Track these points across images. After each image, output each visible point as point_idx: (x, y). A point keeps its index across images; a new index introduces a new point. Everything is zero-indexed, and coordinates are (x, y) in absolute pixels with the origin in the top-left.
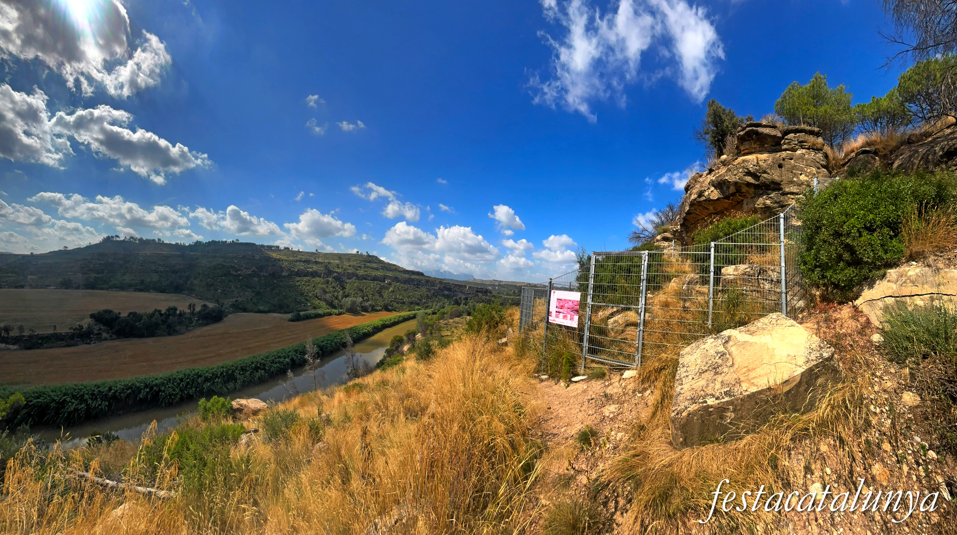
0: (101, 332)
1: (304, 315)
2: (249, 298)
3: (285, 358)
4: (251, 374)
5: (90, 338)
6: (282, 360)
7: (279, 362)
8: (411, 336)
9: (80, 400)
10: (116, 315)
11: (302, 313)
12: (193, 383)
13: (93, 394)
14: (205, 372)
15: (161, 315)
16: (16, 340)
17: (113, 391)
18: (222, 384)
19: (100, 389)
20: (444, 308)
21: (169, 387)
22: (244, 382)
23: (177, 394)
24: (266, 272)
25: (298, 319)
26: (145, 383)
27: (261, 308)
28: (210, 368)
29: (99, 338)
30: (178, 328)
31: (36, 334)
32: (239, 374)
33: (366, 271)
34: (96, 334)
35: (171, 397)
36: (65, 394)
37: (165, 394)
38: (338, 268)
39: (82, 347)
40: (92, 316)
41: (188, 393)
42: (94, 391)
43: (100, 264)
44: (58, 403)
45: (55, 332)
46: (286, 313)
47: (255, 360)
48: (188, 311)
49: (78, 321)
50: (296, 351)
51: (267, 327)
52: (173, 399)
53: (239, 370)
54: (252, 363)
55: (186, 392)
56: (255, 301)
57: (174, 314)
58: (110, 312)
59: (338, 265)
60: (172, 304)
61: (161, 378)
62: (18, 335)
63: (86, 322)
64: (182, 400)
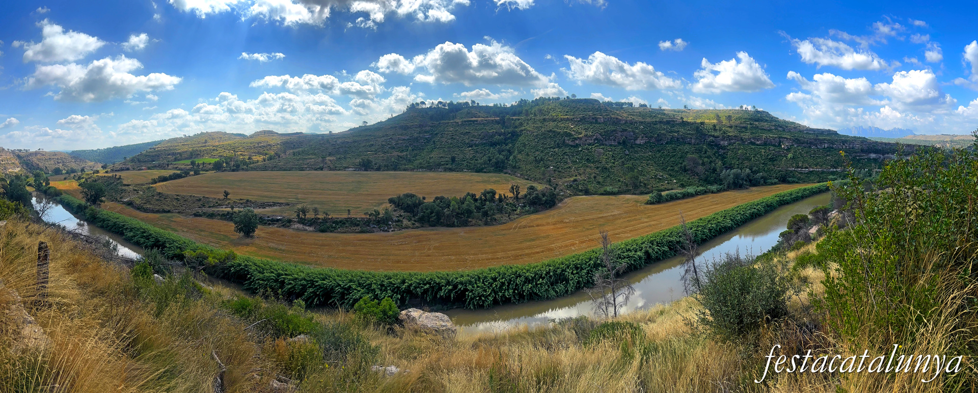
0: (401, 219)
1: (667, 195)
2: (592, 176)
3: (636, 251)
4: (588, 273)
5: (387, 225)
6: (631, 254)
7: (629, 257)
8: (821, 215)
9: (367, 289)
10: (420, 201)
11: (663, 193)
12: (509, 284)
13: (382, 285)
14: (524, 271)
15: (476, 200)
16: (312, 222)
17: (406, 284)
18: (548, 286)
19: (391, 280)
20: (870, 176)
21: (478, 287)
22: (578, 282)
23: (489, 295)
24: (614, 140)
25: (659, 200)
26: (446, 279)
27: (609, 189)
28: (532, 266)
29: (399, 224)
30: (497, 216)
31: (330, 217)
32: (572, 273)
33: (753, 133)
34: (396, 221)
35: (480, 299)
36: (351, 281)
37: (473, 294)
38: (715, 130)
39: (377, 235)
40: (391, 201)
41: (504, 295)
42: (383, 281)
43: (404, 140)
44: (342, 288)
45: (350, 216)
46: (642, 193)
47: (593, 256)
48: (511, 195)
49: (375, 206)
50: (652, 242)
51: (616, 212)
52: (483, 302)
53: (571, 268)
54: (590, 259)
55: (500, 294)
56: (601, 180)
57: (492, 200)
58: (412, 196)
59: (714, 126)
60: (489, 187)
61: (468, 275)
62: (313, 217)
63: (384, 208)
64: (496, 303)
